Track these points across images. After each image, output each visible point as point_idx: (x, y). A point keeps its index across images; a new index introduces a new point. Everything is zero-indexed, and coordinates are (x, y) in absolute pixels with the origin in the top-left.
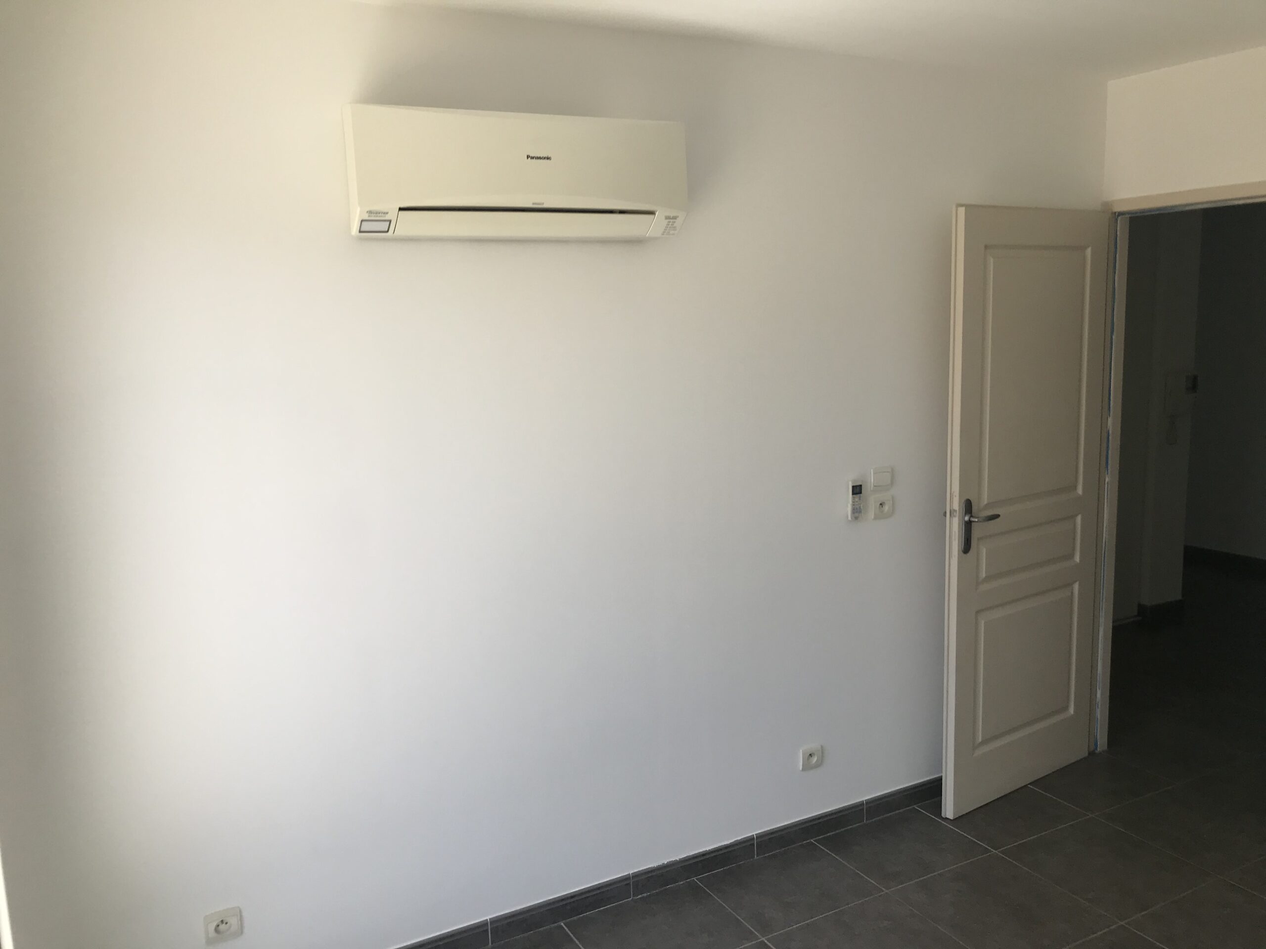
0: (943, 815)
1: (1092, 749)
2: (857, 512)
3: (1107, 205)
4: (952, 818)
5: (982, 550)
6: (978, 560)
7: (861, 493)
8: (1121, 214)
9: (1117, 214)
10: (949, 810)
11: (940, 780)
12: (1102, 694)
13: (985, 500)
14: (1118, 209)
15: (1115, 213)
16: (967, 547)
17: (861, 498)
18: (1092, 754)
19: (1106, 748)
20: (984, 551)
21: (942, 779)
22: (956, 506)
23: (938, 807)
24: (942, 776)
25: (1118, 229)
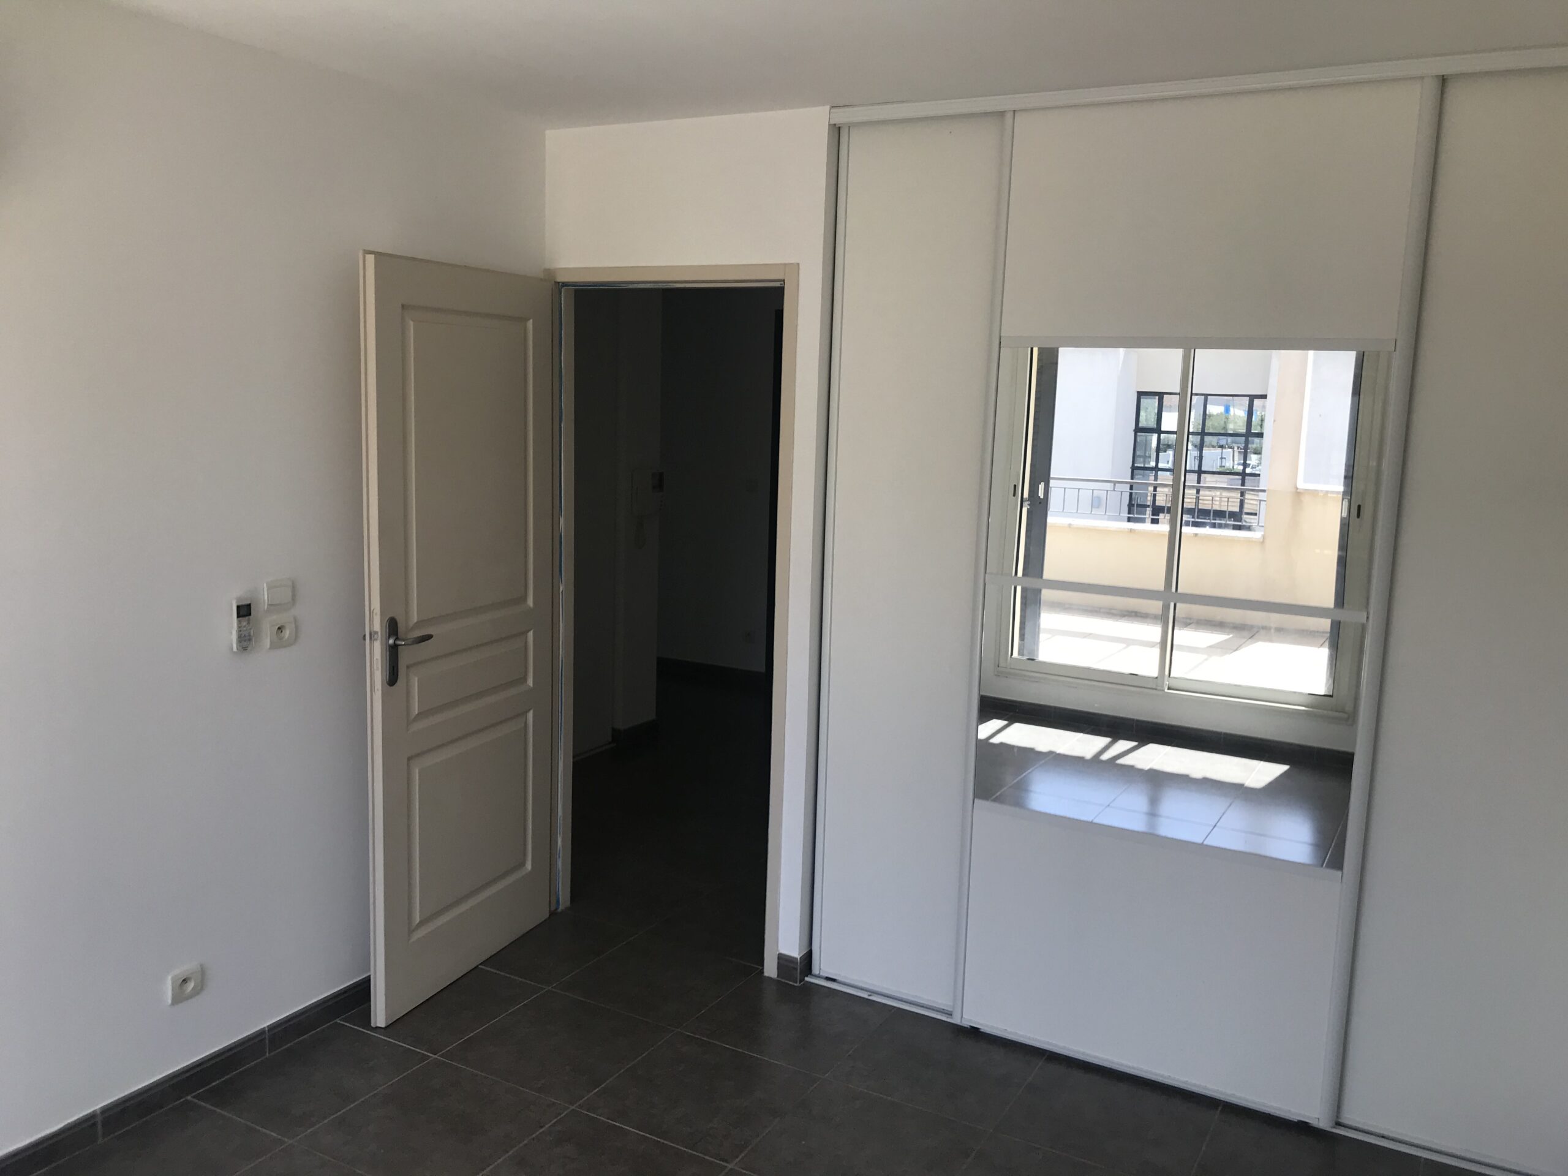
0: (373, 1025)
1: (553, 908)
2: (246, 641)
3: (550, 273)
4: (383, 1025)
5: (413, 682)
6: (408, 693)
7: (250, 614)
8: (564, 284)
9: (560, 284)
10: (380, 1017)
11: (367, 980)
12: (563, 841)
13: (415, 618)
14: (561, 279)
15: (559, 283)
16: (392, 678)
17: (251, 622)
18: (553, 914)
19: (568, 904)
20: (415, 682)
21: (370, 980)
22: (377, 627)
23: (365, 1016)
24: (369, 976)
25: (562, 302)
